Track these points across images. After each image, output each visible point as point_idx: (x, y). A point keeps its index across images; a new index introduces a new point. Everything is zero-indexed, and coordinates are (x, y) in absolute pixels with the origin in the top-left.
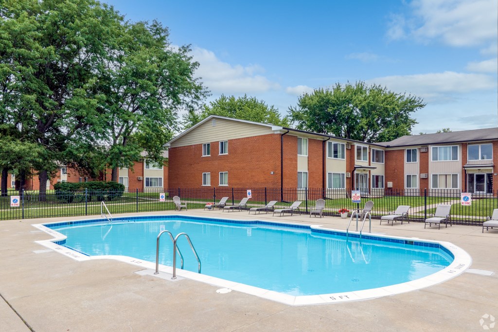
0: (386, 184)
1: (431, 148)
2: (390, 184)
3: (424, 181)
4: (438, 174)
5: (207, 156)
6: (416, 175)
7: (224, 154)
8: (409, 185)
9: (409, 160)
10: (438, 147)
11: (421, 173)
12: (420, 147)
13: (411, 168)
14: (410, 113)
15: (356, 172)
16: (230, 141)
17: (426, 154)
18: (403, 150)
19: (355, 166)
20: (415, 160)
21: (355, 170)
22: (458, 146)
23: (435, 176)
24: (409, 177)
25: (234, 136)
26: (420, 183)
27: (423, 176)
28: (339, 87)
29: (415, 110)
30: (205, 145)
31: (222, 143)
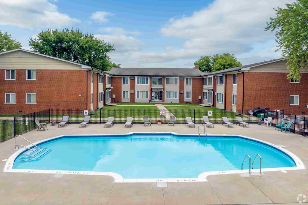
0: (112, 96)
1: (136, 78)
2: (114, 96)
3: (132, 95)
4: (139, 91)
5: (11, 80)
6: (128, 91)
7: (31, 80)
8: (124, 96)
9: (124, 83)
10: (140, 77)
11: (130, 90)
12: (130, 76)
13: (125, 87)
14: (108, 53)
15: (106, 91)
16: (39, 71)
17: (133, 80)
18: (121, 77)
19: (106, 88)
20: (127, 83)
21: (106, 90)
22: (148, 77)
23: (138, 92)
24: (124, 92)
25: (44, 67)
26: (130, 96)
27: (132, 91)
28: (68, 31)
29: (110, 51)
30: (8, 71)
31: (29, 72)
